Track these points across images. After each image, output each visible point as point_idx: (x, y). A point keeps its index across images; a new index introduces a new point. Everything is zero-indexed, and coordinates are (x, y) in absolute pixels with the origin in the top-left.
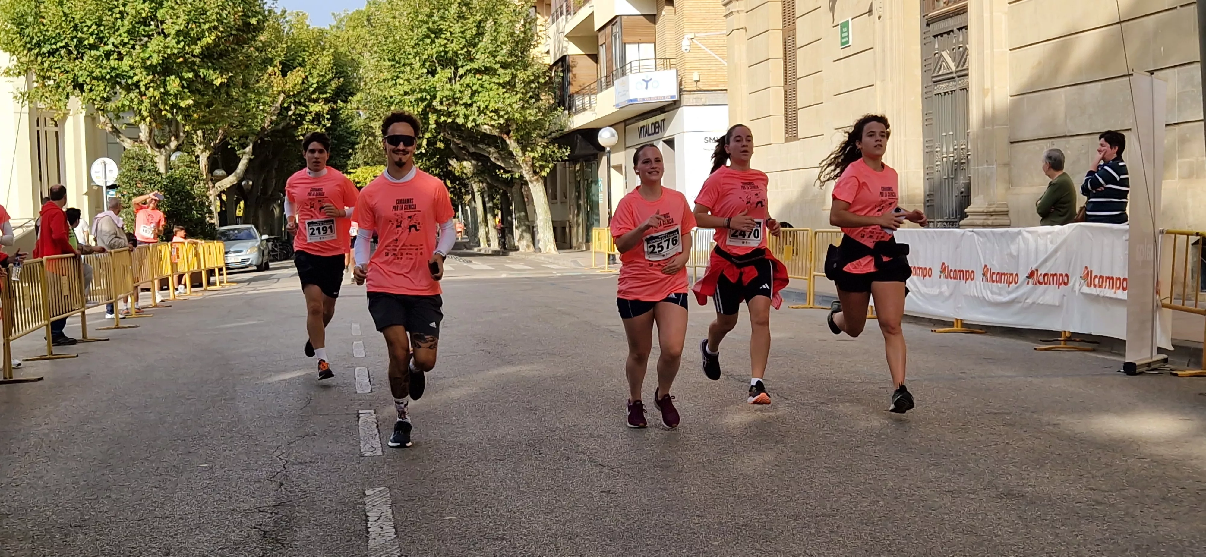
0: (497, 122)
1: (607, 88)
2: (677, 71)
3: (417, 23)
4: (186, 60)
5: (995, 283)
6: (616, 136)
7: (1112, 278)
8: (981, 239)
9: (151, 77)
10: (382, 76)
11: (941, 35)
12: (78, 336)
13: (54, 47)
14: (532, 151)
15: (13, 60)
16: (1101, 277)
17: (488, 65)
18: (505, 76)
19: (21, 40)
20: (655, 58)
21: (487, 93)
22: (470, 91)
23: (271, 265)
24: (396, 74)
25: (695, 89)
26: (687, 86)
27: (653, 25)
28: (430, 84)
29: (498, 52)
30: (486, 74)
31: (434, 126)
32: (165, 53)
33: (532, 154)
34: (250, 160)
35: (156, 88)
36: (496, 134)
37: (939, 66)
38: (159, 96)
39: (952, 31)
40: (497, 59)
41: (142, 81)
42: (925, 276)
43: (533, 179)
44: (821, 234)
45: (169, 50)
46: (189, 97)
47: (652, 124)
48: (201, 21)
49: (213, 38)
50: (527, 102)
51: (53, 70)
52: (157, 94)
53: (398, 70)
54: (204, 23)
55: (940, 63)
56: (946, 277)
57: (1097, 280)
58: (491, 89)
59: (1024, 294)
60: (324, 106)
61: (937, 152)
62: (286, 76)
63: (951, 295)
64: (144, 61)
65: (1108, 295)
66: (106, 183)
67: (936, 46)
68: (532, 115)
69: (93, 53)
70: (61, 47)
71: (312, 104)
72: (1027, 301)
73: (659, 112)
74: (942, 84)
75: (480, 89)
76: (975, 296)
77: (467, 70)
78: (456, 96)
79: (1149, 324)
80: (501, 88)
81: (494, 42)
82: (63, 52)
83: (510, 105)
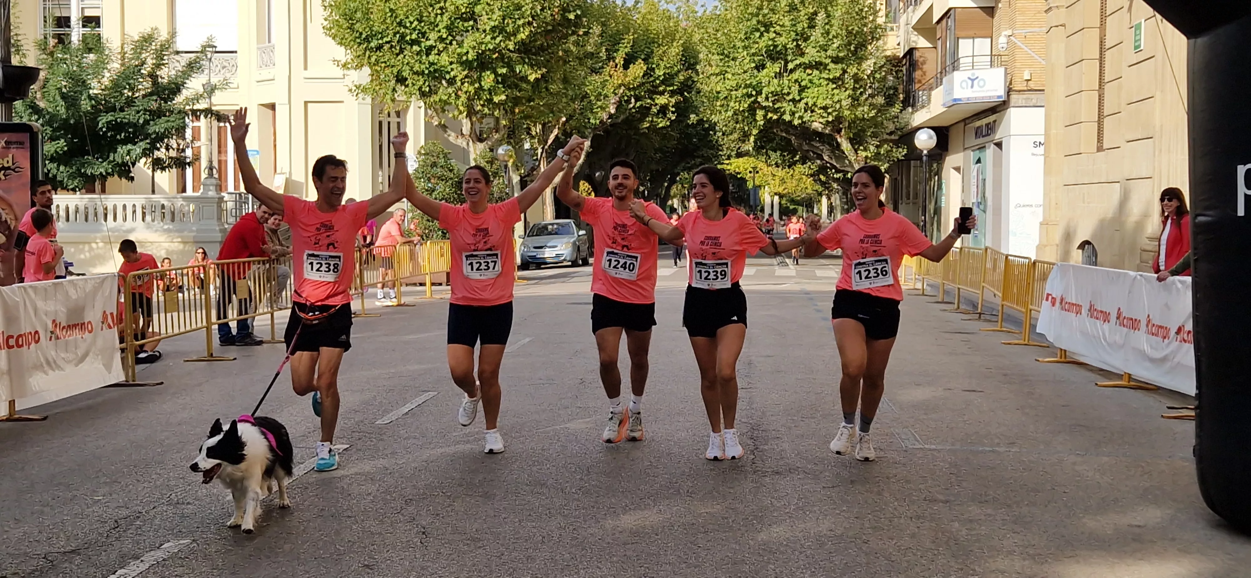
0: (826, 119)
1: (940, 85)
3: (747, 16)
4: (501, 55)
5: (1154, 337)
6: (935, 138)
13: (380, 42)
14: (865, 150)
17: (817, 60)
18: (835, 70)
20: (991, 55)
21: (816, 89)
22: (797, 86)
25: (1025, 88)
26: (1017, 86)
27: (991, 19)
28: (758, 79)
29: (829, 46)
30: (817, 69)
31: (761, 123)
32: (479, 49)
33: (864, 154)
35: (472, 84)
36: (827, 132)
38: (473, 91)
40: (829, 53)
41: (457, 76)
45: (484, 46)
46: (504, 92)
47: (986, 125)
48: (517, 16)
49: (526, 34)
50: (857, 99)
51: (380, 64)
52: (471, 89)
54: (519, 19)
56: (1121, 325)
58: (820, 85)
60: (670, 99)
62: (629, 68)
63: (1124, 344)
64: (460, 56)
68: (864, 111)
69: (416, 48)
70: (387, 42)
71: (658, 96)
72: (1174, 359)
73: (991, 112)
75: (809, 85)
76: (1140, 349)
77: (797, 65)
78: (783, 92)
80: (830, 83)
81: (825, 35)
82: (388, 47)
83: (839, 101)
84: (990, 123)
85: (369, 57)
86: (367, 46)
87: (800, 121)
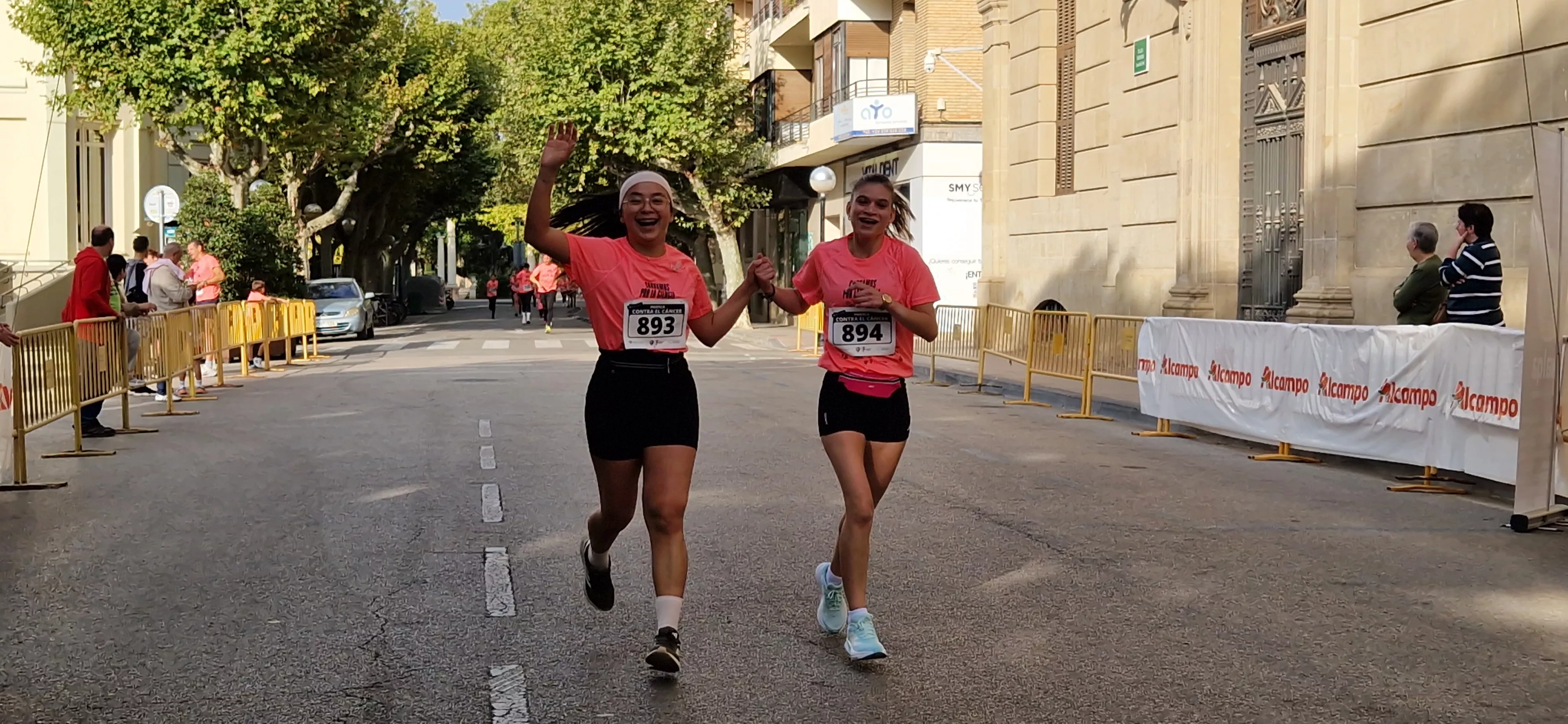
1: (823, 115)
2: (916, 96)
3: (578, 22)
4: (273, 61)
5: (1336, 398)
6: (834, 178)
7: (1496, 399)
8: (1319, 339)
9: (227, 82)
10: (531, 90)
11: (1269, 63)
12: (117, 425)
13: (102, 38)
14: (723, 193)
15: (48, 54)
16: (1481, 397)
17: (669, 80)
18: (690, 94)
19: (59, 28)
20: (888, 79)
21: (666, 117)
22: (644, 113)
23: (377, 331)
24: (548, 88)
25: (939, 120)
26: (930, 116)
27: (886, 35)
28: (592, 102)
29: (682, 63)
30: (666, 92)
31: (595, 157)
32: (247, 51)
33: (722, 198)
34: (353, 194)
35: (234, 97)
36: (677, 170)
37: (1264, 103)
38: (237, 107)
39: (1284, 58)
40: (681, 73)
41: (216, 86)
42: (1241, 383)
43: (722, 230)
44: (1103, 321)
45: (253, 47)
46: (277, 110)
47: (881, 164)
48: (296, 10)
49: (310, 33)
50: (718, 129)
51: (100, 69)
52: (235, 104)
53: (551, 82)
54: (300, 14)
55: (1266, 99)
56: (1270, 387)
57: (1475, 401)
58: (672, 112)
59: (1375, 414)
60: (452, 126)
61: (1258, 216)
62: (405, 84)
63: (1276, 410)
64: (219, 60)
65: (1489, 421)
66: (163, 218)
67: (1262, 77)
68: (724, 146)
69: (153, 47)
70: (112, 39)
71: (437, 123)
72: (1379, 423)
73: (891, 148)
74: (1268, 127)
75: (657, 111)
76: (1308, 414)
77: (641, 86)
78: (625, 119)
79: (1546, 465)
80: (684, 110)
81: (677, 50)
82: (113, 45)
83: (695, 133)
84: (888, 162)
85: (86, 59)
86: (83, 44)
87: (647, 156)
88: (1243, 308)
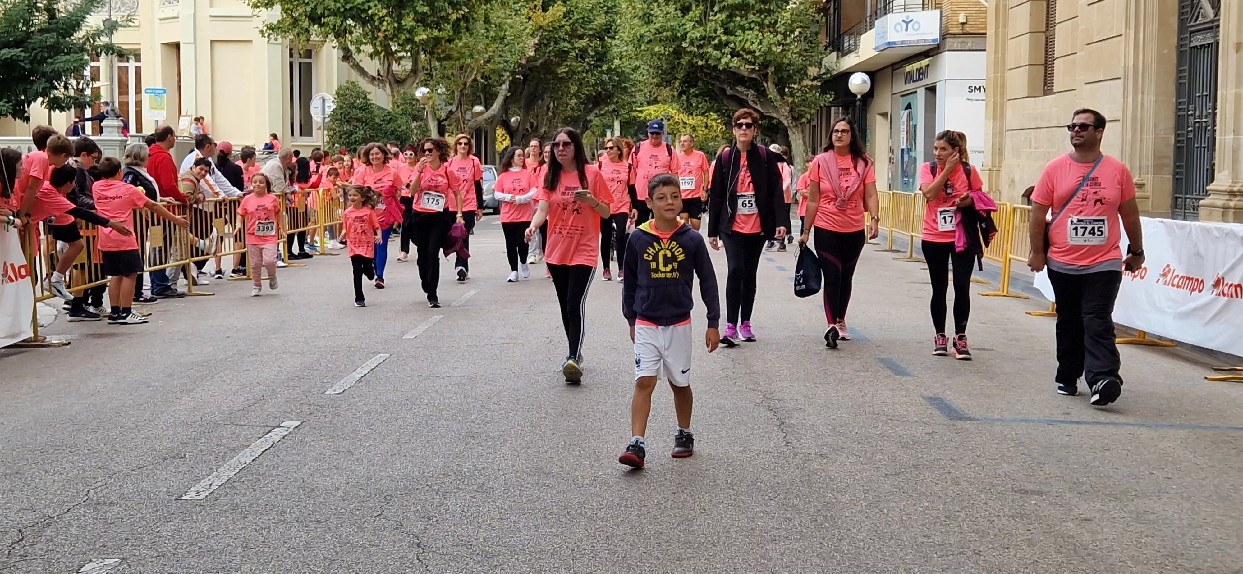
1: (871, 29)
2: (941, 12)
9: (385, 10)
14: (791, 95)
25: (961, 32)
26: (952, 30)
34: (508, 97)
35: (390, 22)
36: (754, 76)
37: (1196, 14)
41: (376, 14)
43: (791, 125)
46: (424, 31)
47: (917, 69)
55: (1198, 10)
61: (1189, 115)
62: (547, 10)
66: (324, 119)
73: (923, 56)
74: (1199, 35)
84: (921, 68)
87: (726, 67)
88: (1177, 198)
